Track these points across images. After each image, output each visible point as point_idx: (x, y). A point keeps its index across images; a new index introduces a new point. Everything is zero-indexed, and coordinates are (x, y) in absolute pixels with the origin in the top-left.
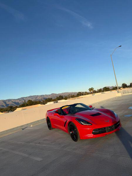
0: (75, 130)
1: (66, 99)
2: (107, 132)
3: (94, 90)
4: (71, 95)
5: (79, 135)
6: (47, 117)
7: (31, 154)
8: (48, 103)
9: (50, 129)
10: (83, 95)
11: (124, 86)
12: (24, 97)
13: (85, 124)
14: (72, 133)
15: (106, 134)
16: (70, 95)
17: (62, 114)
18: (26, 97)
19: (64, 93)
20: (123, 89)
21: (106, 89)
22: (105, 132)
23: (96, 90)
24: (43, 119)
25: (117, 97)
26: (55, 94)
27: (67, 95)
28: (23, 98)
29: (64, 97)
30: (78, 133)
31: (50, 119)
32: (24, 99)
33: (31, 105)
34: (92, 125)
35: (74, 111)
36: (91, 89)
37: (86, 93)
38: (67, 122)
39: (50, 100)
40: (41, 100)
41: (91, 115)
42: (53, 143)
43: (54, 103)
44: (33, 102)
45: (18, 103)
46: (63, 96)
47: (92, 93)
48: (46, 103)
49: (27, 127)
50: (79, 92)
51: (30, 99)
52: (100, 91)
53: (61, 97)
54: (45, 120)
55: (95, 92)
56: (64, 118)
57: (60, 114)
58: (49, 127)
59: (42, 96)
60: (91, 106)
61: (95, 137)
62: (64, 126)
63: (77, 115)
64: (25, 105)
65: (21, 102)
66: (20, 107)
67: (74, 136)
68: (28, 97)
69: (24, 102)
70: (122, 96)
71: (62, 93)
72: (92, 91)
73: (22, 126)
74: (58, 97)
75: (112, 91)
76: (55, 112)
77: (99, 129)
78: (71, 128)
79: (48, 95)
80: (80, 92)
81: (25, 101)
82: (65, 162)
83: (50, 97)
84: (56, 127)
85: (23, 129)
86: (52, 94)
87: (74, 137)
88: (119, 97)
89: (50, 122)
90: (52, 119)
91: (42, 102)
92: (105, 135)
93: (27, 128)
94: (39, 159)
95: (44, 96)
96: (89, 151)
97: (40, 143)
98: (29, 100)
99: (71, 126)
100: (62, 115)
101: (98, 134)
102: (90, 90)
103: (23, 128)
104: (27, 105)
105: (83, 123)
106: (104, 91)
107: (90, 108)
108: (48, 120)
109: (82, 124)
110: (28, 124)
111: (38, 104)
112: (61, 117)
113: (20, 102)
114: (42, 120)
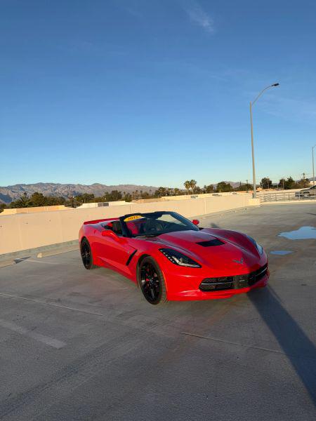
0: (156, 276)
1: (128, 199)
2: (236, 288)
3: (197, 185)
4: (141, 192)
5: (164, 290)
6: (83, 238)
7: (36, 328)
8: (85, 206)
9: (88, 268)
10: (168, 195)
11: (266, 184)
12: (25, 185)
13: (183, 264)
14: (146, 283)
15: (234, 294)
16: (139, 193)
17: (123, 233)
18: (29, 185)
19: (125, 186)
20: (262, 192)
21: (224, 187)
22: (231, 287)
23: (202, 187)
24: (71, 242)
25: (250, 207)
26: (102, 186)
27: (131, 191)
28: (20, 187)
29: (123, 196)
30: (163, 284)
31: (91, 243)
32: (23, 189)
33: (40, 206)
34: (201, 267)
35: (153, 229)
36: (190, 184)
37: (178, 192)
38: (137, 254)
39: (88, 198)
40: (67, 196)
41: (199, 243)
42: (96, 304)
43: (99, 206)
44: (46, 198)
45: (7, 198)
46: (122, 193)
47: (190, 193)
48: (79, 205)
49: (26, 258)
50: (161, 188)
51: (40, 191)
52: (209, 190)
53: (115, 195)
54: (74, 244)
55: (198, 191)
56: (127, 243)
57: (119, 232)
58: (87, 262)
59: (68, 186)
60: (196, 222)
61: (204, 299)
62: (127, 264)
63: (161, 240)
64: (26, 204)
65: (16, 196)
66: (13, 208)
67: (152, 290)
68: (35, 185)
69: (22, 195)
70: (262, 206)
71: (120, 186)
72: (190, 189)
73: (15, 254)
74: (110, 193)
75: (238, 193)
76: (105, 227)
77: (217, 278)
78: (146, 270)
79: (85, 186)
80: (163, 187)
81: (25, 194)
82: (125, 355)
83: (89, 192)
84: (104, 265)
85: (17, 262)
86: (96, 185)
87: (150, 292)
88: (253, 208)
89: (91, 251)
90: (96, 244)
91: (68, 202)
92: (231, 295)
93: (27, 260)
94: (57, 344)
95: (74, 186)
96: (188, 331)
97: (59, 300)
98: (37, 193)
99: (146, 264)
100: (124, 236)
101: (212, 290)
102: (186, 185)
103: (18, 259)
104: (31, 204)
105: (177, 261)
106: (217, 192)
107: (194, 225)
108: (85, 245)
109: (176, 263)
110: (30, 251)
111: (57, 205)
112: (121, 242)
113: (12, 195)
114: (68, 243)
